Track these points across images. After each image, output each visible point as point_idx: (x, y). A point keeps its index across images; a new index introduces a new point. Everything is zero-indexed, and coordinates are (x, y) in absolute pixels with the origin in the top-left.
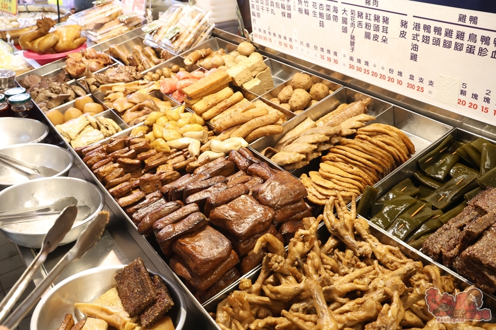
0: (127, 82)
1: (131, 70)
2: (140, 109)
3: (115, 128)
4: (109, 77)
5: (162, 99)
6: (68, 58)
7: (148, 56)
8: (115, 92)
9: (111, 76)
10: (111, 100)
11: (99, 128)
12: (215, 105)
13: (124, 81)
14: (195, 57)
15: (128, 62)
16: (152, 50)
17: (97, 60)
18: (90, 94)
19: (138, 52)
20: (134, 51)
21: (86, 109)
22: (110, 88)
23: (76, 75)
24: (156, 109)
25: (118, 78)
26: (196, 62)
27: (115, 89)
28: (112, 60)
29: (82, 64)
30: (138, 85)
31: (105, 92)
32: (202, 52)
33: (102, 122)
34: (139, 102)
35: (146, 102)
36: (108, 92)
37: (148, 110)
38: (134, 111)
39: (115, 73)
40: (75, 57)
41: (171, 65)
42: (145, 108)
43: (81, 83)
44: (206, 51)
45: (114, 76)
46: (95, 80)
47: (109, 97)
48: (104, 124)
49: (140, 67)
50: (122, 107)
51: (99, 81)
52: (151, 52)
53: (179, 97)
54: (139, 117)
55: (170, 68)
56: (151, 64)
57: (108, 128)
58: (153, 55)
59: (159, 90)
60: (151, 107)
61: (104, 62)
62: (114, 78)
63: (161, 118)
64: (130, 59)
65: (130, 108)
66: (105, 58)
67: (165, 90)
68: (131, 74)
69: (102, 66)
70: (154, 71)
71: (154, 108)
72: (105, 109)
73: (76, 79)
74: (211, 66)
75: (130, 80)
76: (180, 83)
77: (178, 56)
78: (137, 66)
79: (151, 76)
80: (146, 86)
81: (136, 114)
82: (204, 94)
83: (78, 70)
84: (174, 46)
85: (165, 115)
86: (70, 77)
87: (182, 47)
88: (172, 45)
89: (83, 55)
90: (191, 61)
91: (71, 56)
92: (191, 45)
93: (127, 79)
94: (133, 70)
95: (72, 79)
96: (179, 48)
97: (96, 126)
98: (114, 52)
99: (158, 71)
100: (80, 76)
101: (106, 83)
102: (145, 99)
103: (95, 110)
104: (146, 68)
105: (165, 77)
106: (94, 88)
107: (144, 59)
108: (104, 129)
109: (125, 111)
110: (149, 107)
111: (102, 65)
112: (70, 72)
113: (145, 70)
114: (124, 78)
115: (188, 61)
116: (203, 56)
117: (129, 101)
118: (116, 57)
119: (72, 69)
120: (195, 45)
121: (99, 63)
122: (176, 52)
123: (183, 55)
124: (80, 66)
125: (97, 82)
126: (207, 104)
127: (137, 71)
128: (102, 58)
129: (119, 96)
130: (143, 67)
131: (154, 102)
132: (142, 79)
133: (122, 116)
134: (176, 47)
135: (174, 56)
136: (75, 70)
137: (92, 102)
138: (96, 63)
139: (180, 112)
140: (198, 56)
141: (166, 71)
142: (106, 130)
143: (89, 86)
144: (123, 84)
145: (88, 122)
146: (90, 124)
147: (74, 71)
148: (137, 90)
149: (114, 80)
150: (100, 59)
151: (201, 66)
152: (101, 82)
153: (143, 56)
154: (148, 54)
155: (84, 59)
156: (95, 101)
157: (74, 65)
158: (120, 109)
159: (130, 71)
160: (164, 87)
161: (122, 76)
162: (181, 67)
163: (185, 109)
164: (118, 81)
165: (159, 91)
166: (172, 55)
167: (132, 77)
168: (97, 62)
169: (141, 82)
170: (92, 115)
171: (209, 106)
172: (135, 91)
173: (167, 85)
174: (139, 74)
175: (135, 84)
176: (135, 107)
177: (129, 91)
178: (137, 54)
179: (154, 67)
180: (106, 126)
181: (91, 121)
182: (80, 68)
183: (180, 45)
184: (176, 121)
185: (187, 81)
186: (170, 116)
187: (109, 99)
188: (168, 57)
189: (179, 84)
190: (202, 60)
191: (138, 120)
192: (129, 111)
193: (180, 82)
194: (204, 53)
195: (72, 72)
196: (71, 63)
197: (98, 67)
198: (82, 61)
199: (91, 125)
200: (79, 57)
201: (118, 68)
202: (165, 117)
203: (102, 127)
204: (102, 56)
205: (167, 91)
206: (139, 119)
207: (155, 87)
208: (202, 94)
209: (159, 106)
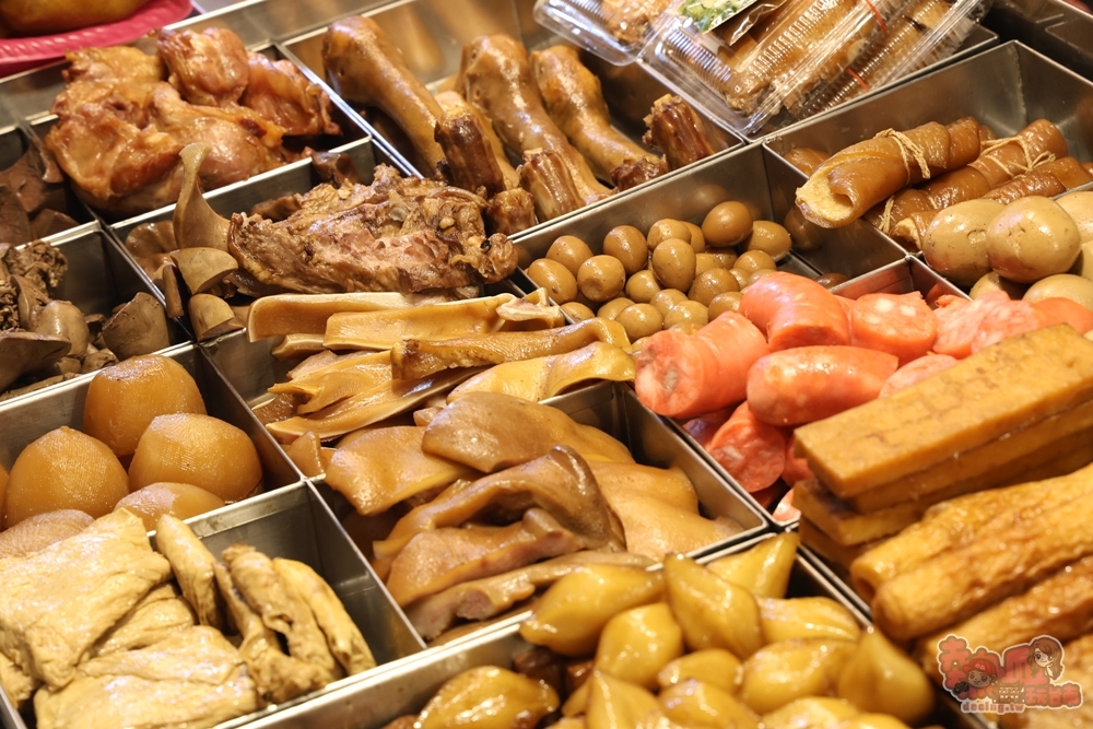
0: (428, 292)
1: (456, 212)
2: (498, 514)
3: (330, 642)
4: (318, 246)
5: (644, 454)
6: (75, 75)
7: (557, 110)
8: (343, 351)
9: (329, 239)
10: (311, 407)
11: (230, 630)
12: (1017, 587)
13: (403, 282)
14: (875, 179)
15: (437, 154)
16: (584, 72)
17: (247, 114)
18: (186, 347)
19: (501, 78)
20: (472, 68)
21: (151, 453)
22: (317, 320)
23: (109, 193)
24: (597, 525)
25: (370, 264)
26: (875, 209)
27: (345, 330)
28: (335, 113)
29: (155, 136)
30: (492, 320)
31: (282, 340)
32: (919, 145)
33: (257, 593)
34: (494, 459)
35: (540, 474)
36: (295, 341)
37: (554, 536)
38: (460, 526)
39: (349, 226)
40: (119, 75)
41: (703, 196)
42: (533, 515)
43: (133, 250)
44: (950, 141)
45: (344, 243)
46: (232, 264)
47: (301, 377)
48: (269, 610)
49: (511, 195)
50: (387, 481)
51: (255, 266)
52: (573, 83)
53: (753, 456)
54: (487, 571)
55: (697, 217)
56: (577, 172)
57: (292, 638)
58: (591, 105)
59: (630, 385)
60: (571, 509)
61: (286, 123)
62: (347, 257)
63: (637, 617)
64: (458, 139)
65: (432, 494)
66: (296, 104)
67: (665, 399)
68: (455, 246)
69: (273, 150)
70: (594, 235)
71: (587, 517)
72: (270, 471)
73: (108, 217)
74: (982, 261)
75: (442, 282)
76: (776, 371)
77: (755, 142)
78: (495, 187)
79: (574, 269)
80: (545, 339)
81: (472, 548)
82: (942, 480)
83: (129, 169)
84: (737, 79)
85: (661, 595)
86: (70, 201)
87: (787, 86)
88: (719, 68)
89: (165, 70)
90: (842, 198)
91: (94, 69)
92: (846, 78)
93: (426, 273)
94: (466, 215)
95: (82, 219)
96: (766, 88)
97: (207, 600)
98: (355, 69)
99: (621, 236)
100: (134, 202)
101: (290, 282)
102: (535, 445)
103: (211, 469)
104: (548, 206)
105: (663, 285)
106: (215, 310)
107: (535, 129)
108: (262, 642)
109: (401, 509)
110: (557, 511)
111: (270, 142)
112: (75, 169)
113: (542, 218)
114: (408, 263)
115: (819, 202)
116: (927, 174)
117: (433, 445)
118: (362, 98)
119: (85, 157)
120: (866, 80)
121: (257, 131)
122: (744, 115)
123: (786, 144)
124: (140, 145)
125: (242, 270)
126: (965, 579)
127: (491, 222)
128: (275, 97)
129: (364, 381)
130: (527, 202)
131: (591, 479)
132: (517, 282)
133: (380, 548)
134: (750, 85)
135: (732, 141)
136: (111, 162)
137: (191, 410)
138: (236, 130)
139: (762, 581)
140: (895, 168)
141: (671, 239)
142: (274, 653)
143: (186, 293)
144: (394, 300)
145: (159, 565)
146: (173, 580)
147: (100, 172)
148: (485, 365)
149: (342, 268)
150: (263, 102)
151: (910, 244)
152: (263, 275)
153: (530, 110)
154: (558, 94)
155: (168, 97)
156: (217, 400)
157: (106, 133)
158: (367, 496)
159: (447, 221)
160: (661, 376)
161: (398, 251)
162: (764, 217)
163: (796, 568)
164: (367, 281)
165: (621, 391)
166: (717, 137)
167: (459, 264)
168: (245, 124)
169: (510, 306)
170: (183, 511)
171: (980, 593)
172: (466, 363)
173: (684, 366)
174: (504, 251)
175: (470, 313)
176: (466, 495)
177: (431, 364)
178: (493, 93)
179: (595, 199)
180: (280, 626)
181: (181, 567)
182: (137, 159)
183: (775, 70)
184: (742, 652)
185: (821, 363)
186: (699, 612)
187: (301, 398)
188: (692, 146)
189: (769, 379)
190: (914, 198)
191: (482, 598)
192: (426, 515)
193: (775, 360)
194: (938, 155)
195: (88, 169)
196: (87, 115)
197: (248, 159)
198: (152, 111)
199: (178, 591)
200: (138, 80)
201: (371, 191)
202: (658, 611)
203: (253, 626)
204: (280, 86)
205: (676, 406)
206: (489, 586)
207: (600, 363)
208: (926, 486)
209: (622, 505)
